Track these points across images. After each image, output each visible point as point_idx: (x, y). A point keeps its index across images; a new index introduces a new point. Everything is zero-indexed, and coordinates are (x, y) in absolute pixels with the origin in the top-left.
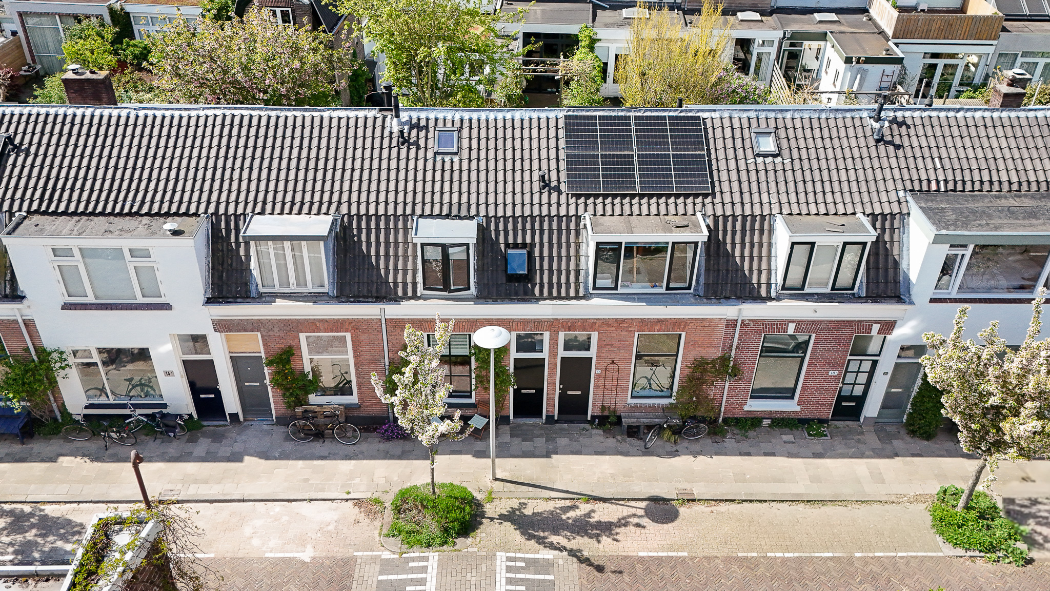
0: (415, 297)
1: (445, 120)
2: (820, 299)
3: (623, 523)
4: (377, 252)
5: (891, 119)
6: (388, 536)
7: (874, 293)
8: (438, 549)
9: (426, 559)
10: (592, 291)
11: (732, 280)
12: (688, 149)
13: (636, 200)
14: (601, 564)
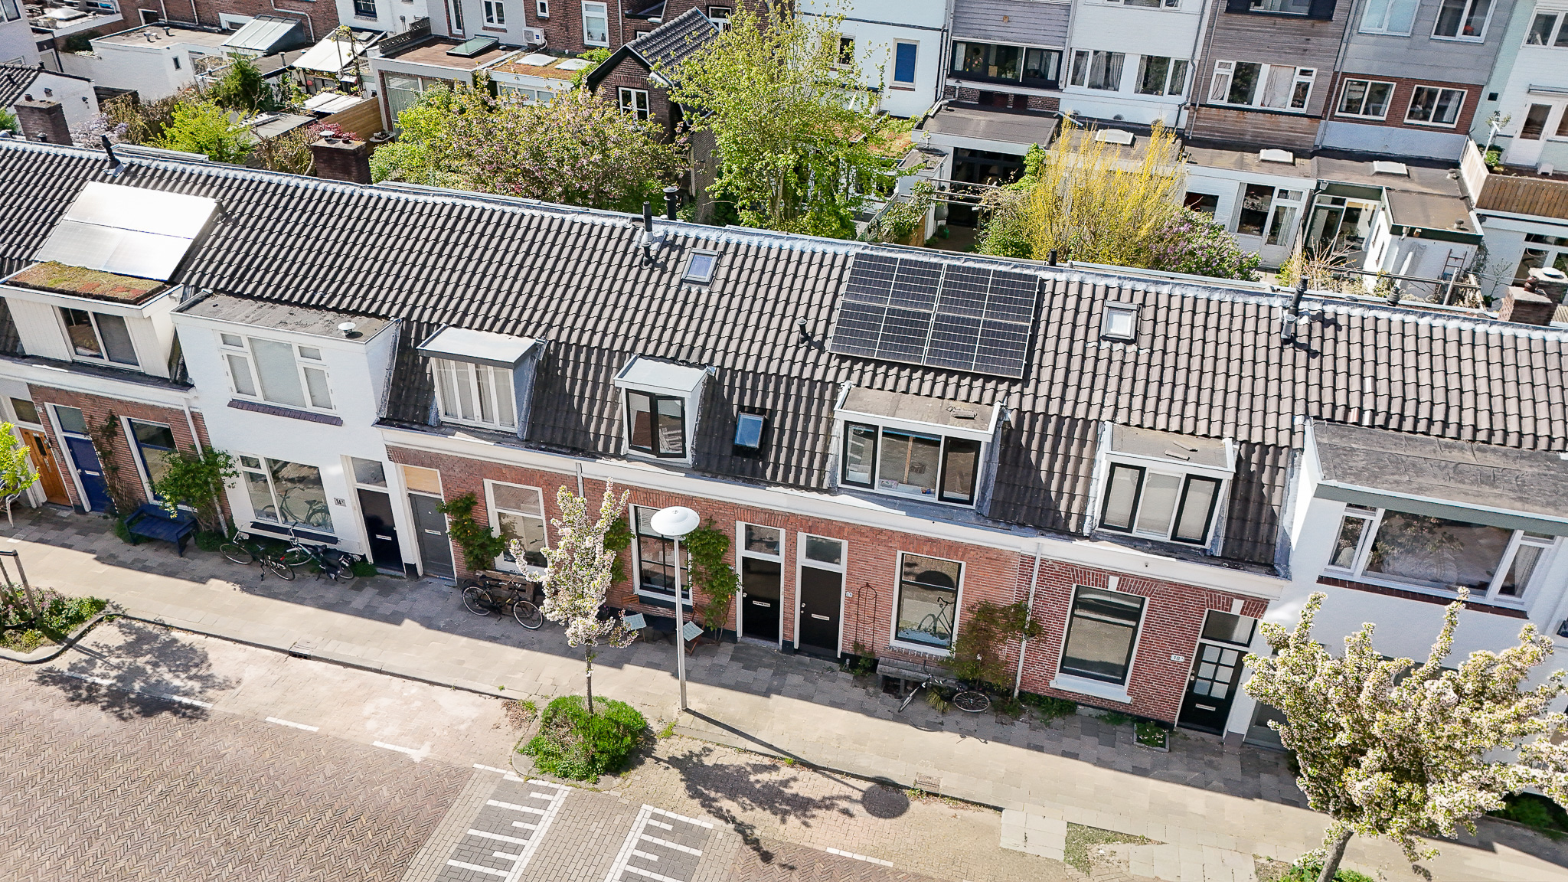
0: (617, 455)
1: (707, 241)
2: (1153, 548)
3: (827, 804)
4: (582, 392)
5: (1315, 313)
6: (522, 752)
7: (1235, 555)
8: (575, 783)
9: (553, 792)
10: (840, 485)
11: (1030, 502)
12: (1007, 317)
13: (918, 375)
14: (770, 851)
